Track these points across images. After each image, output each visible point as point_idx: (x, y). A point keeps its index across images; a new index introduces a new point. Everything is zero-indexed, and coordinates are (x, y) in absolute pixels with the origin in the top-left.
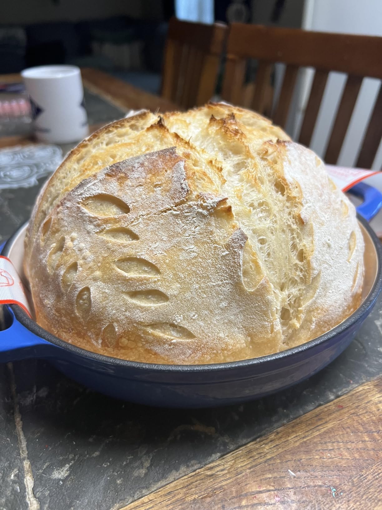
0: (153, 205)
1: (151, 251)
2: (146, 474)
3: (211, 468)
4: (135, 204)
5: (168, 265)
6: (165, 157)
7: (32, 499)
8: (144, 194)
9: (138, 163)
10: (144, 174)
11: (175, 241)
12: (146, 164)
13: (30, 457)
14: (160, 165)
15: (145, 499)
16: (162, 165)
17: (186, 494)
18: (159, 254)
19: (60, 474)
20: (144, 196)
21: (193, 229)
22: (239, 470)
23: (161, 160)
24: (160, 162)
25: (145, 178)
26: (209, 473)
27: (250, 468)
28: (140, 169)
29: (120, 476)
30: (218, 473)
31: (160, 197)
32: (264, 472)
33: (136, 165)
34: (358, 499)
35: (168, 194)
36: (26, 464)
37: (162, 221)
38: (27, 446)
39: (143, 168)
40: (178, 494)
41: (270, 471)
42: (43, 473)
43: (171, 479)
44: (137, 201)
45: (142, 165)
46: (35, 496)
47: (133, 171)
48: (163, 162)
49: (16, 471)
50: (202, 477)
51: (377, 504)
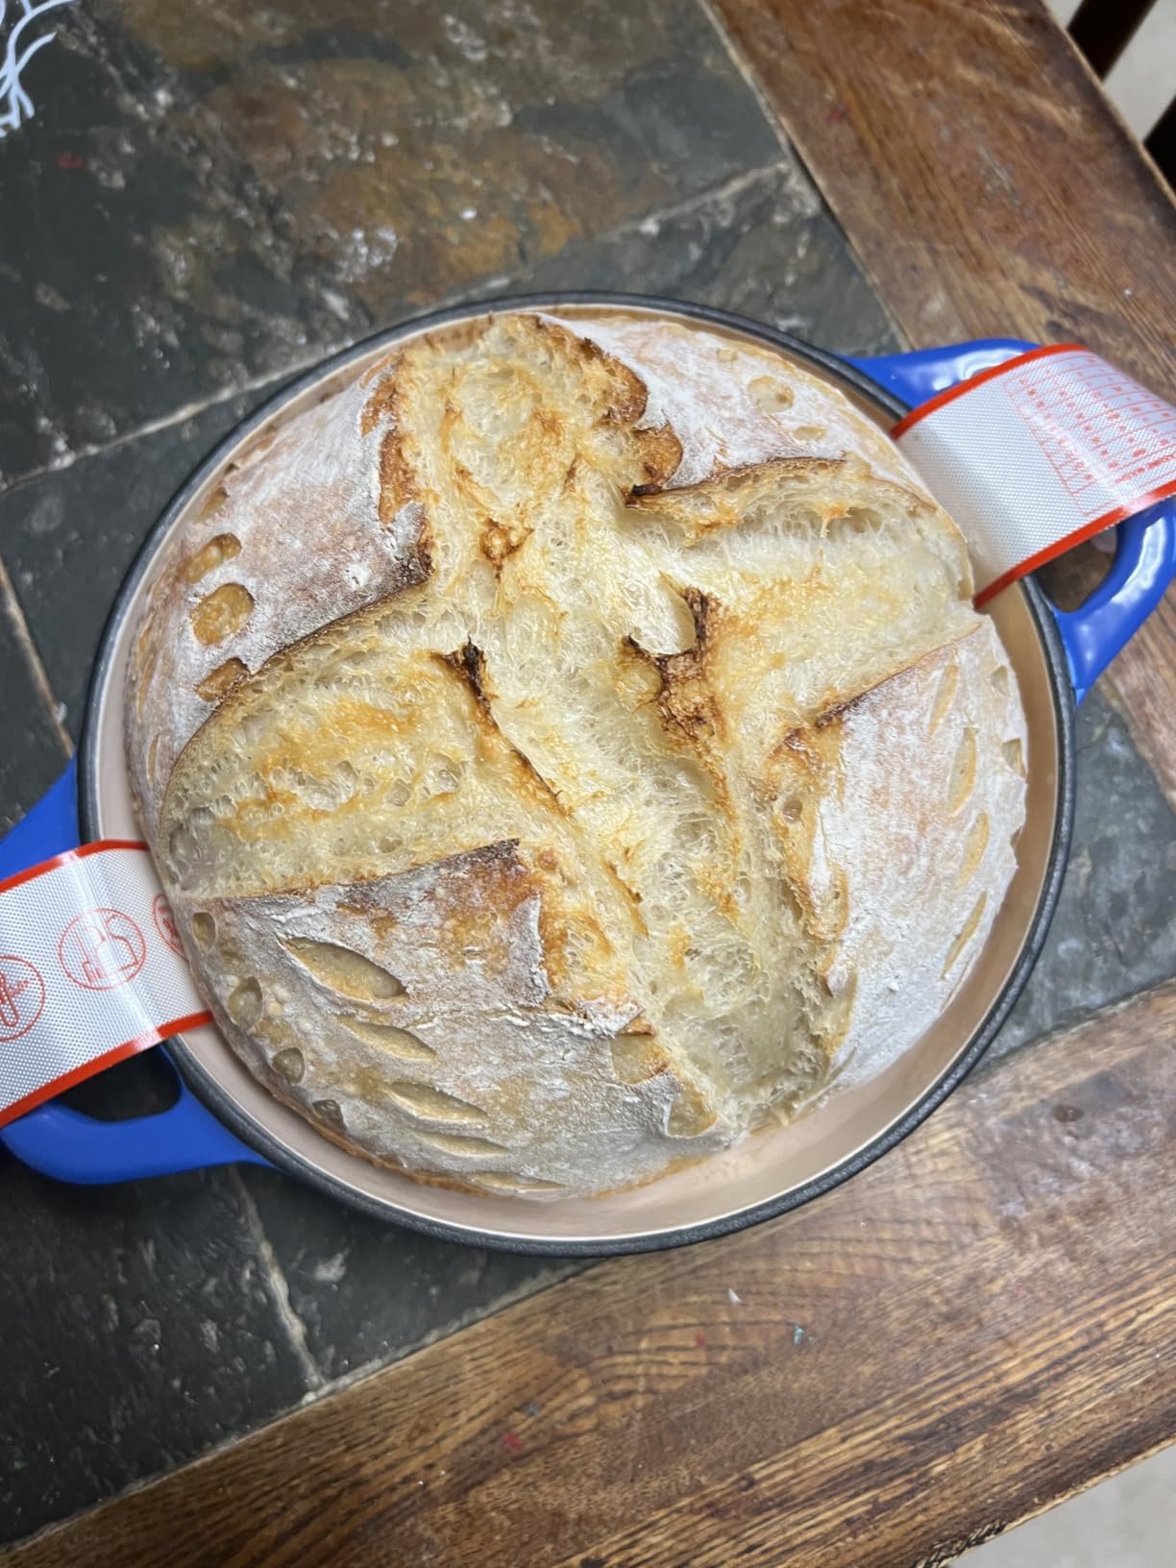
0: (464, 995)
1: (466, 1081)
2: (481, 1281)
3: (594, 1279)
4: (420, 986)
5: (504, 1107)
6: (490, 875)
7: (291, 1316)
8: (442, 967)
9: (419, 889)
10: (437, 920)
11: (519, 1067)
12: (441, 892)
13: (269, 1235)
14: (477, 895)
15: (480, 1327)
16: (484, 899)
17: (547, 1323)
18: (483, 1087)
19: (330, 1272)
20: (442, 973)
21: (561, 1054)
22: (643, 1286)
23: (480, 881)
24: (476, 890)
25: (441, 927)
26: (590, 1287)
27: (662, 1283)
28: (425, 904)
29: (435, 1283)
30: (607, 1288)
31: (478, 979)
32: (687, 1290)
33: (415, 895)
34: (837, 1349)
35: (499, 978)
36: (266, 1251)
37: (486, 1030)
38: (259, 1210)
39: (433, 905)
40: (537, 1321)
41: (698, 1292)
42: (300, 1267)
43: (524, 1291)
44: (425, 981)
45: (431, 895)
46: (294, 1310)
47: (407, 907)
48: (485, 888)
49: (251, 1265)
50: (578, 1293)
51: (865, 1360)
